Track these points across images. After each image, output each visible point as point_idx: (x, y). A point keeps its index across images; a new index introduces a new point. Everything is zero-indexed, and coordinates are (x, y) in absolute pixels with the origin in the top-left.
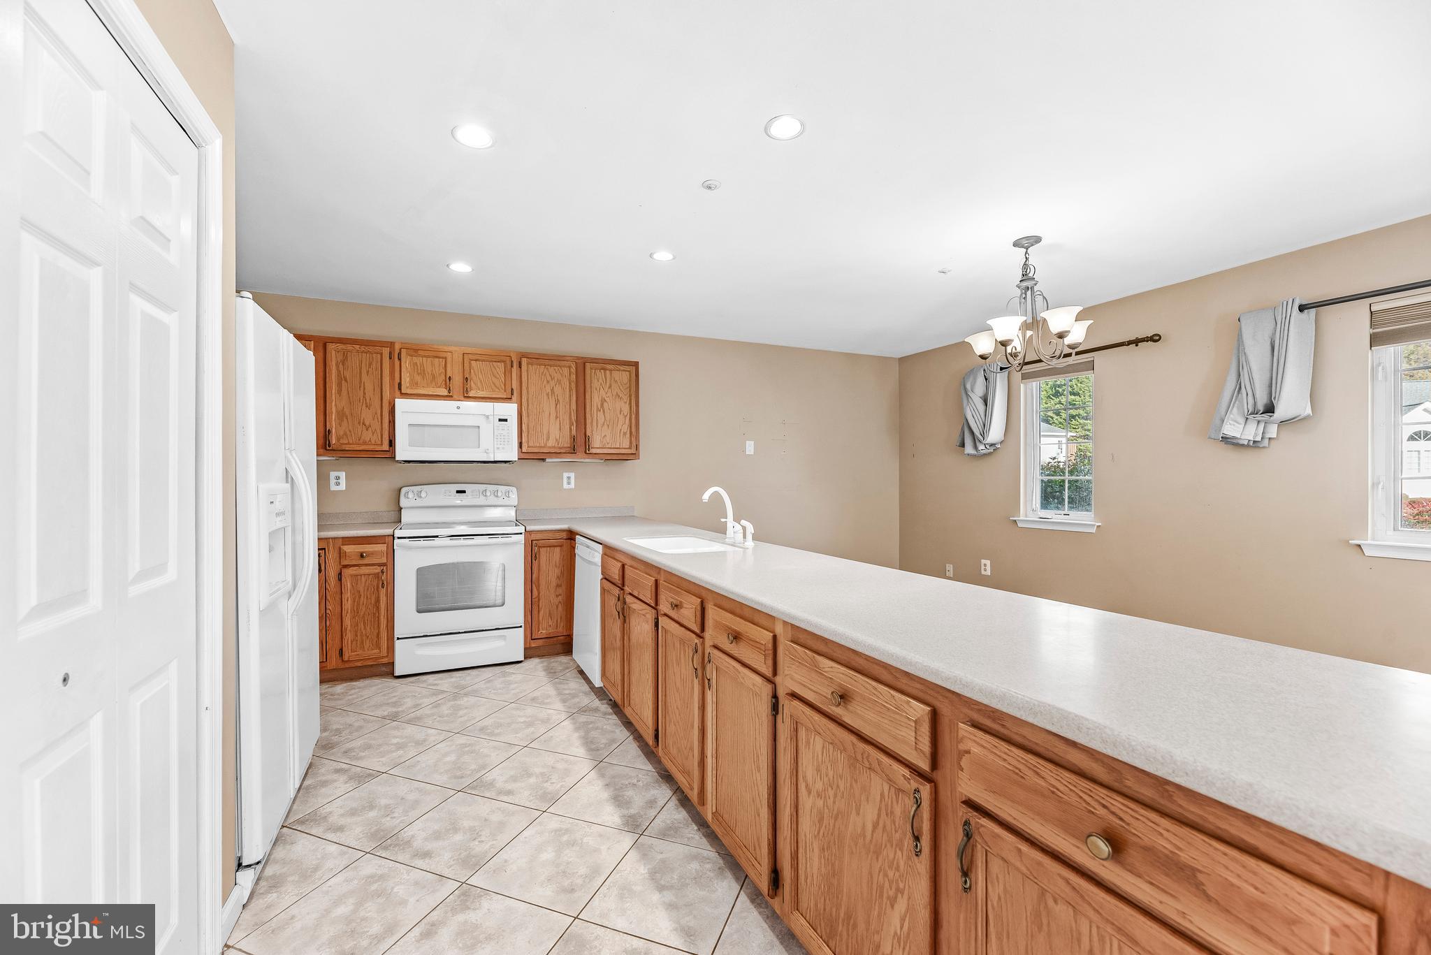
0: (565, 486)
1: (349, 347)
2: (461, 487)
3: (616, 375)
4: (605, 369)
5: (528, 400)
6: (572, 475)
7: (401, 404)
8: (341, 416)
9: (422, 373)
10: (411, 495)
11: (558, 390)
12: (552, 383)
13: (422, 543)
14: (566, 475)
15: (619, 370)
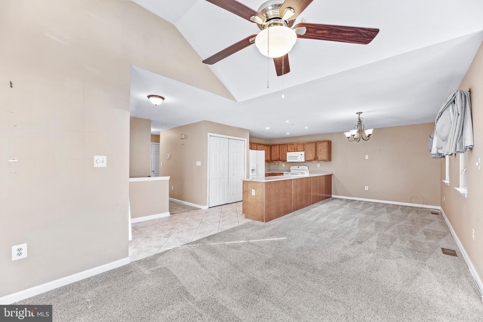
0: (318, 166)
1: (282, 145)
2: (298, 166)
3: (324, 144)
4: (321, 143)
5: (307, 151)
6: (319, 164)
7: (287, 153)
8: (281, 155)
9: (291, 148)
10: (291, 167)
11: (312, 148)
12: (311, 147)
13: (287, 174)
14: (318, 164)
15: (324, 143)
